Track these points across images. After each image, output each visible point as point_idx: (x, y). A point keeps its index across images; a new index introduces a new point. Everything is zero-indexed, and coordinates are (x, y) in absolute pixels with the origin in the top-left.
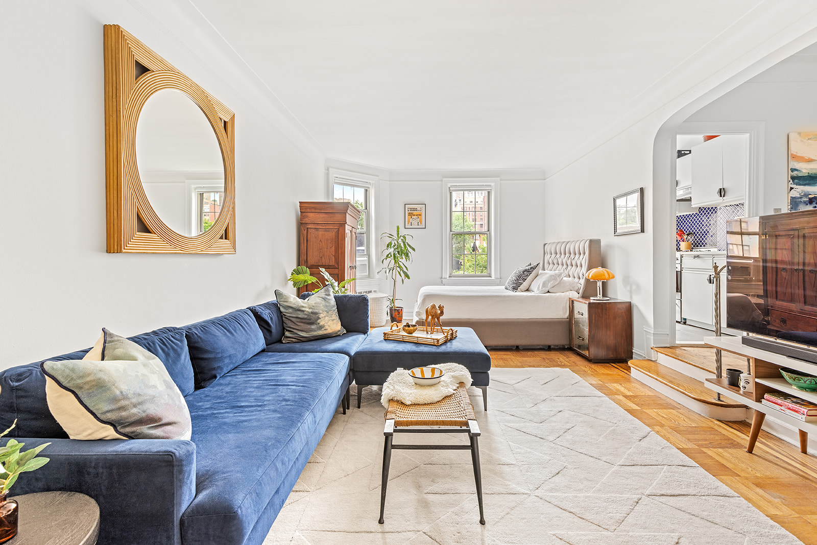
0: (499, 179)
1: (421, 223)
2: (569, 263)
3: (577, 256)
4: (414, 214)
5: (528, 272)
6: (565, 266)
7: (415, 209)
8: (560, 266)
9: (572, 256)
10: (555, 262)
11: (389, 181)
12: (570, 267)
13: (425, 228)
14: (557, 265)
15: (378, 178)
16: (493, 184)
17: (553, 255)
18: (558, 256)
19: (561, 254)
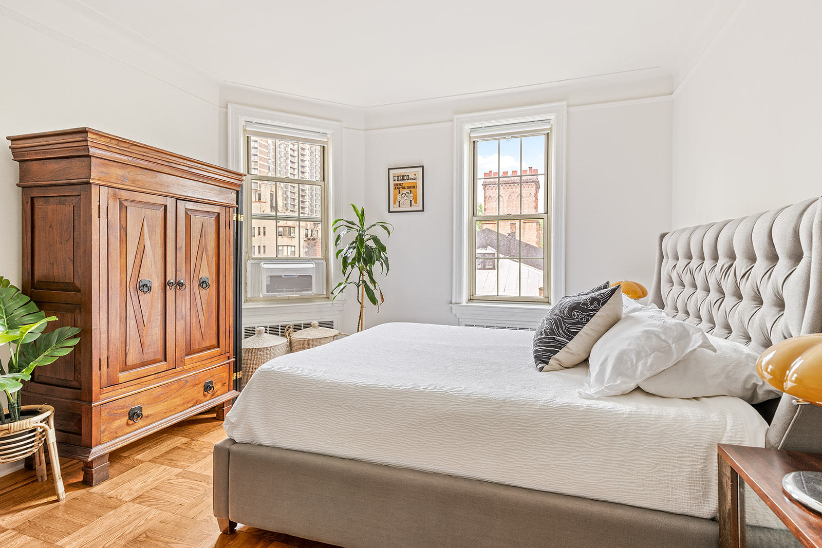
0: (564, 103)
1: (416, 202)
2: (727, 286)
3: (761, 265)
4: (403, 185)
5: (584, 310)
6: (714, 295)
7: (406, 177)
8: (700, 293)
9: (740, 264)
10: (687, 279)
11: (365, 130)
12: (729, 300)
13: (423, 210)
14: (692, 290)
15: (340, 124)
16: (552, 117)
17: (682, 262)
18: (695, 263)
19: (703, 259)
